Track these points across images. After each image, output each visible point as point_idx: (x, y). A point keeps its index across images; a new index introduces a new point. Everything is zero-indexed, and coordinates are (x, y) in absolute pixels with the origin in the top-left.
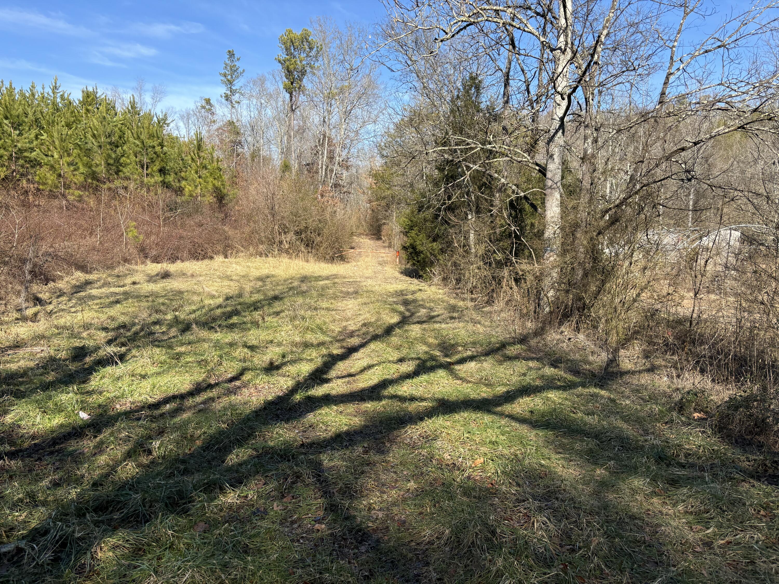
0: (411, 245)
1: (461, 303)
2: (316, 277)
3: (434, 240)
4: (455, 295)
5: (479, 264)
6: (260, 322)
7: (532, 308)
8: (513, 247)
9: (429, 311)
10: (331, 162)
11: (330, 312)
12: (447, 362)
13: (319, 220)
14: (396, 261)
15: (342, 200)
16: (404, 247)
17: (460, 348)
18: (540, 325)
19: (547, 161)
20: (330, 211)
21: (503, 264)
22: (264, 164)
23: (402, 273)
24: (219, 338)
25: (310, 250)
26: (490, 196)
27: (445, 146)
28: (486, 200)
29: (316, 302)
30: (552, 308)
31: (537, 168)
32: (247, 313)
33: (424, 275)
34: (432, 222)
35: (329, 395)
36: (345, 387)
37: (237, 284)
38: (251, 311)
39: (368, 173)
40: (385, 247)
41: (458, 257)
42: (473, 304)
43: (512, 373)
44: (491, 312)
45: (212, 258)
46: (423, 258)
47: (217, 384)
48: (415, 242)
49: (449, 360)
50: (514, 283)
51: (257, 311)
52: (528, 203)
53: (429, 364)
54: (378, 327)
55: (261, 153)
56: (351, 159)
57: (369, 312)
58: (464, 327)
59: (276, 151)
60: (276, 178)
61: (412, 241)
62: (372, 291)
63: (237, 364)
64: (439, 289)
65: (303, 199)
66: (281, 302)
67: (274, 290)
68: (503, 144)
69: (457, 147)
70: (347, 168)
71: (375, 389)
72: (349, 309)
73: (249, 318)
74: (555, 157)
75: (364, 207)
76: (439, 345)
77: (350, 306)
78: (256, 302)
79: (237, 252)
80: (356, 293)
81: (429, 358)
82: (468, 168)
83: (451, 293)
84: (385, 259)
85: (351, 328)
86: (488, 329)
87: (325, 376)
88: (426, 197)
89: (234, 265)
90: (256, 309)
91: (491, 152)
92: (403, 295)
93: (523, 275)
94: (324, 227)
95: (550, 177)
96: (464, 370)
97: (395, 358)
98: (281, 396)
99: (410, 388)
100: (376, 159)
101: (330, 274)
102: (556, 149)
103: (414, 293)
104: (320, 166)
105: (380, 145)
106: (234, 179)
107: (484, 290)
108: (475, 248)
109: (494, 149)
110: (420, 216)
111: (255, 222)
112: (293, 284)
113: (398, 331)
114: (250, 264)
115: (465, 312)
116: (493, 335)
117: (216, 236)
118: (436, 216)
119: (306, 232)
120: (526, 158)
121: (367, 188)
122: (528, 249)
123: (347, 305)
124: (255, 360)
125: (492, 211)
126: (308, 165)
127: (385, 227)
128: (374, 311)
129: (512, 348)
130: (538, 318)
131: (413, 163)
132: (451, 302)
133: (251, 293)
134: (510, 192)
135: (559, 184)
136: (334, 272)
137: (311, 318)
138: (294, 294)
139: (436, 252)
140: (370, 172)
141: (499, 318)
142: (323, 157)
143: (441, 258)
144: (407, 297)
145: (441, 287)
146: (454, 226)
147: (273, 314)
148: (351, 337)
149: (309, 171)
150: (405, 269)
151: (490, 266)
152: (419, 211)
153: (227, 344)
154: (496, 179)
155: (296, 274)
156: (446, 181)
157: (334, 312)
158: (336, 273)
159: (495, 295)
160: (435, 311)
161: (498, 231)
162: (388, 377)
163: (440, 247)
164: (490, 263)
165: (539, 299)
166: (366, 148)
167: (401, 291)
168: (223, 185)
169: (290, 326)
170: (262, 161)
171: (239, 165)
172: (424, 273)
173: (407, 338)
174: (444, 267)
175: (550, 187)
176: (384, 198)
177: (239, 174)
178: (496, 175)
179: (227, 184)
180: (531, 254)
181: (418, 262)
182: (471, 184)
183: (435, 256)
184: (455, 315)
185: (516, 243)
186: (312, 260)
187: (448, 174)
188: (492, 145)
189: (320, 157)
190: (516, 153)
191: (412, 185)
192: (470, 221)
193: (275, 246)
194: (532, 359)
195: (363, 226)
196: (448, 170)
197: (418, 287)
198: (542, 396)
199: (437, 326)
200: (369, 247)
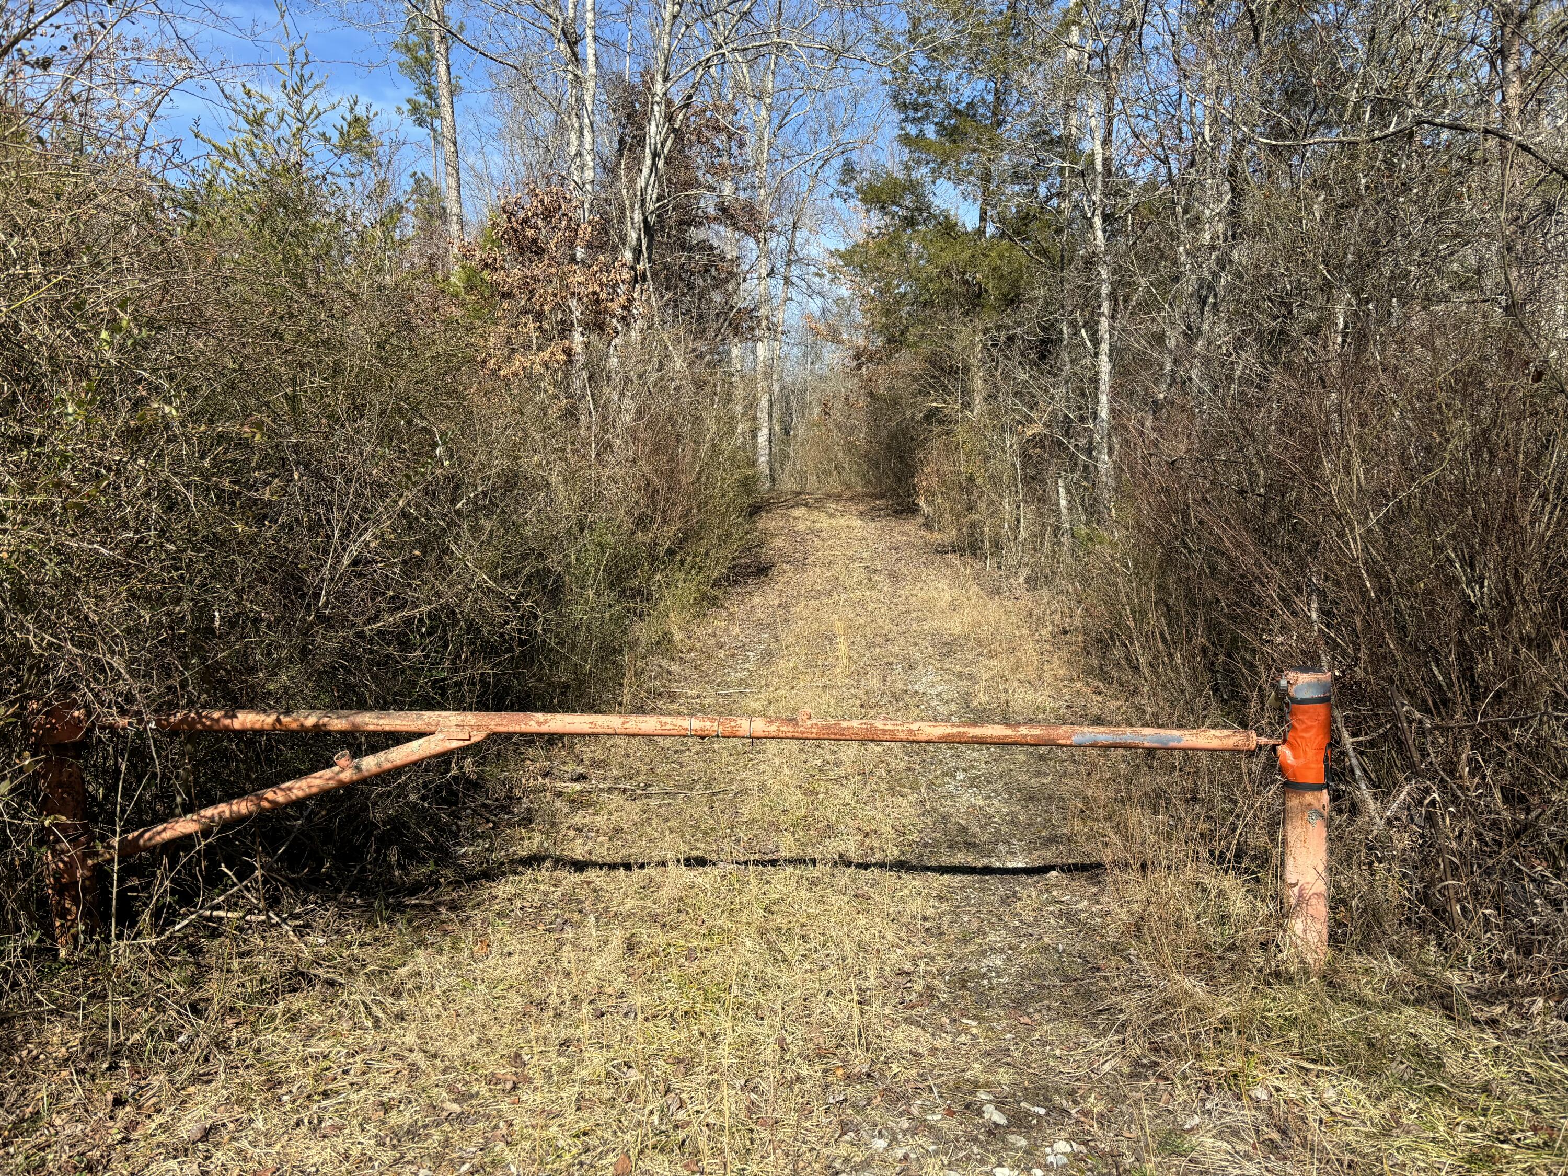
200: (853, 559)
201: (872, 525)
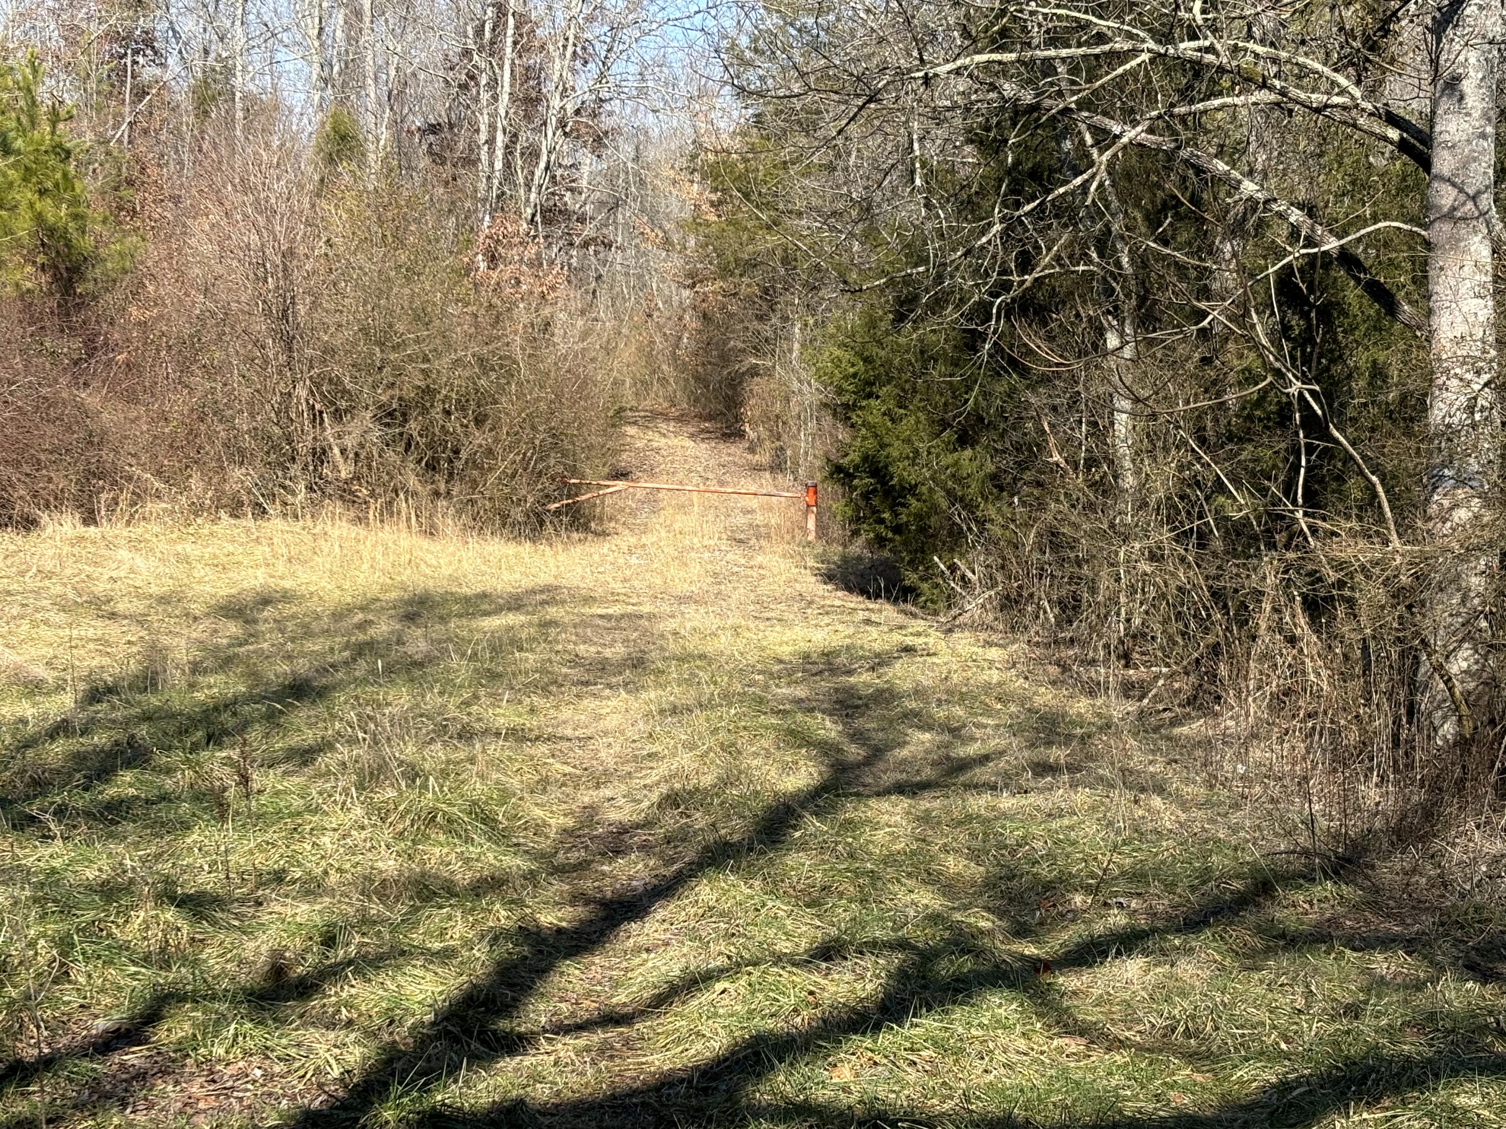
0: (865, 458)
1: (1081, 706)
2: (467, 600)
3: (964, 440)
4: (1054, 670)
5: (1154, 537)
6: (231, 794)
7: (1381, 723)
8: (1296, 467)
9: (947, 737)
10: (528, 117)
11: (528, 749)
12: (1023, 957)
13: (481, 360)
14: (804, 530)
15: (576, 276)
16: (839, 469)
17: (1078, 899)
18: (1418, 796)
19: (1435, 103)
20: (525, 320)
21: (1255, 538)
22: (247, 129)
23: (829, 578)
24: (57, 863)
25: (442, 487)
26: (1196, 254)
27: (1002, 48)
28: (1181, 269)
29: (467, 704)
30: (1468, 725)
31: (1394, 134)
32: (177, 757)
33: (925, 586)
34: (955, 363)
35: (520, 1103)
36: (590, 1071)
37: (136, 633)
38: (195, 748)
39: (683, 162)
40: (757, 468)
41: (1065, 507)
42: (1132, 707)
43: (1300, 1003)
44: (1207, 744)
45: (29, 523)
46: (919, 516)
47: (47, 1063)
48: (883, 446)
49: (1030, 950)
50: (1302, 620)
51: (220, 745)
52: (1358, 280)
53: (945, 968)
54: (731, 809)
55: (238, 81)
56: (615, 105)
57: (691, 746)
58: (1093, 809)
59: (298, 71)
60: (300, 186)
61: (871, 443)
62: (702, 657)
63: (133, 976)
64: (989, 644)
65: (411, 274)
66: (321, 708)
67: (289, 657)
68: (1250, 36)
69: (1052, 53)
70: (599, 142)
71: (716, 1077)
72: (606, 733)
73: (183, 778)
74: (1468, 86)
75: (668, 301)
76: (989, 884)
77: (611, 722)
78: (216, 709)
79: (138, 498)
80: (638, 663)
81: (948, 942)
82: (1104, 138)
83: (1039, 661)
84: (759, 519)
85: (614, 816)
86: (1196, 813)
87: (504, 1025)
88: (925, 261)
89: (123, 554)
90: (214, 739)
91: (1197, 68)
92: (834, 670)
93: (1341, 584)
94: (502, 389)
95: (1446, 173)
96: (1096, 992)
97: (804, 944)
98: (318, 1113)
99: (867, 1072)
100: (719, 103)
101: (527, 583)
102: (1473, 57)
103: (880, 661)
104: (483, 137)
105: (733, 46)
106: (125, 192)
107: (1178, 650)
108: (1138, 472)
109: (1210, 58)
110: (902, 340)
111: (210, 371)
112: (371, 632)
113: (813, 824)
114: (189, 548)
115: (1099, 743)
116: (1218, 841)
117: (50, 429)
118: (972, 341)
119: (425, 411)
120: (1343, 92)
121: (680, 225)
122: (1361, 473)
123: (599, 717)
124: (211, 958)
125: (1204, 315)
126: (434, 129)
127: (757, 385)
128: (711, 741)
129: (1300, 897)
130: (1410, 766)
131: (869, 120)
132: (1038, 701)
133: (196, 668)
134: (1279, 235)
135: (1486, 200)
136: (544, 579)
137: (444, 774)
138: (373, 672)
139: (974, 488)
140: (694, 157)
141: (1241, 769)
142: (495, 98)
143: (992, 512)
144: (852, 679)
145: (995, 638)
146: (1045, 380)
147: (288, 759)
148: (617, 852)
149: (438, 158)
150: (845, 559)
151: (1201, 546)
152: (900, 318)
153: (90, 889)
154: (1219, 180)
155: (385, 589)
156: (1011, 191)
157: (543, 749)
158: (551, 580)
159: (1223, 670)
160: (973, 739)
161: (1231, 397)
162: (770, 1024)
163: (990, 468)
164: (1201, 536)
165: (1413, 687)
166: (677, 59)
167: (828, 655)
168: (76, 217)
169: (358, 811)
170: (240, 114)
171: (146, 132)
172: (923, 579)
173: (851, 856)
174: (1009, 553)
175: (1450, 216)
176: (751, 265)
177: (143, 170)
178: (1221, 166)
179: (97, 212)
180: (1375, 495)
181: (897, 529)
182: (1115, 204)
183: (970, 507)
184: (1058, 754)
185: (1310, 449)
186: (449, 525)
187: (1017, 163)
188: (1201, 43)
189: (485, 97)
190: (1303, 73)
191: (867, 208)
192: (1111, 362)
193: (295, 469)
194: (1386, 943)
195: (663, 381)
196: (1019, 145)
197: (897, 638)
198: (1425, 1102)
199: (979, 803)
200: (690, 471)
201: (703, 446)
